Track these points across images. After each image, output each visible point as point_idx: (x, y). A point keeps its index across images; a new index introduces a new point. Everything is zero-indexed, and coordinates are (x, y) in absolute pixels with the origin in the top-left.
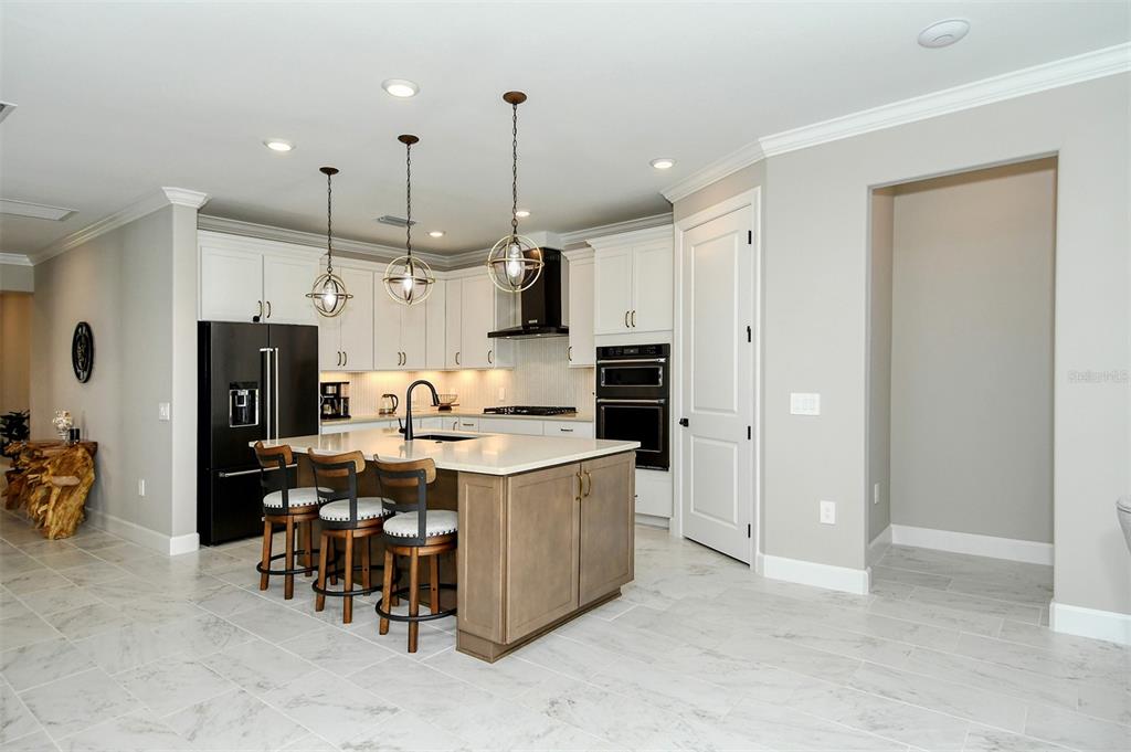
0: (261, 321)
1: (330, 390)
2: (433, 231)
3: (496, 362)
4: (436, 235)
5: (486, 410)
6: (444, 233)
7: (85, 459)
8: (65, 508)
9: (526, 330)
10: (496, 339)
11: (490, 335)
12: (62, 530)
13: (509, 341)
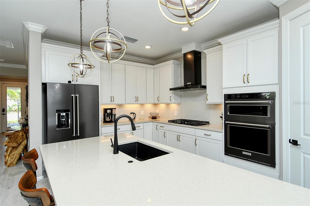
0: (72, 83)
1: (109, 111)
2: (146, 46)
3: (173, 101)
4: (148, 47)
5: (169, 121)
6: (151, 46)
7: (23, 136)
8: (14, 155)
9: (186, 87)
10: (173, 91)
11: (171, 89)
12: (11, 163)
13: (178, 92)
